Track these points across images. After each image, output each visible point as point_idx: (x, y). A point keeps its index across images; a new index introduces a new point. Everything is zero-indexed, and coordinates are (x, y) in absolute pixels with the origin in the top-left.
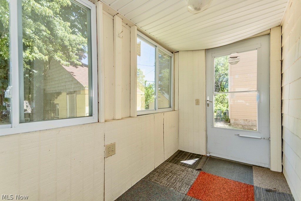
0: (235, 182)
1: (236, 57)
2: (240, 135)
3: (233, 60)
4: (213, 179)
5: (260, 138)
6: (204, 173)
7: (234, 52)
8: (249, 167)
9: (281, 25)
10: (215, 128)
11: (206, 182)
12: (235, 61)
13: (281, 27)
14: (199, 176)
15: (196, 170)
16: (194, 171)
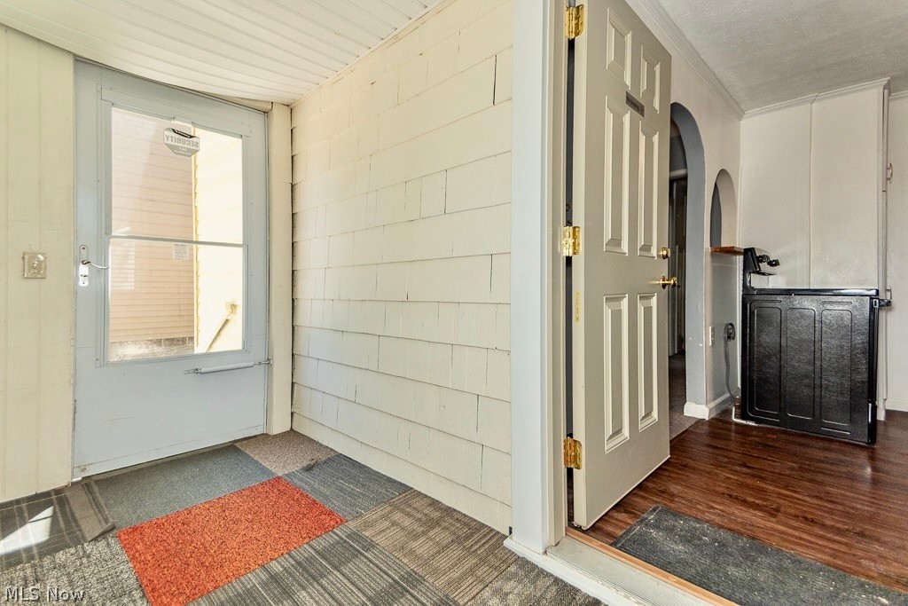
0: (240, 494)
1: (191, 137)
2: (203, 370)
3: (179, 140)
4: (183, 524)
5: (252, 364)
6: (135, 529)
7: (184, 119)
8: (230, 450)
9: (291, 106)
10: (114, 364)
11: (174, 545)
12: (186, 146)
13: (290, 108)
14: (127, 547)
15: (95, 539)
16: (88, 548)
